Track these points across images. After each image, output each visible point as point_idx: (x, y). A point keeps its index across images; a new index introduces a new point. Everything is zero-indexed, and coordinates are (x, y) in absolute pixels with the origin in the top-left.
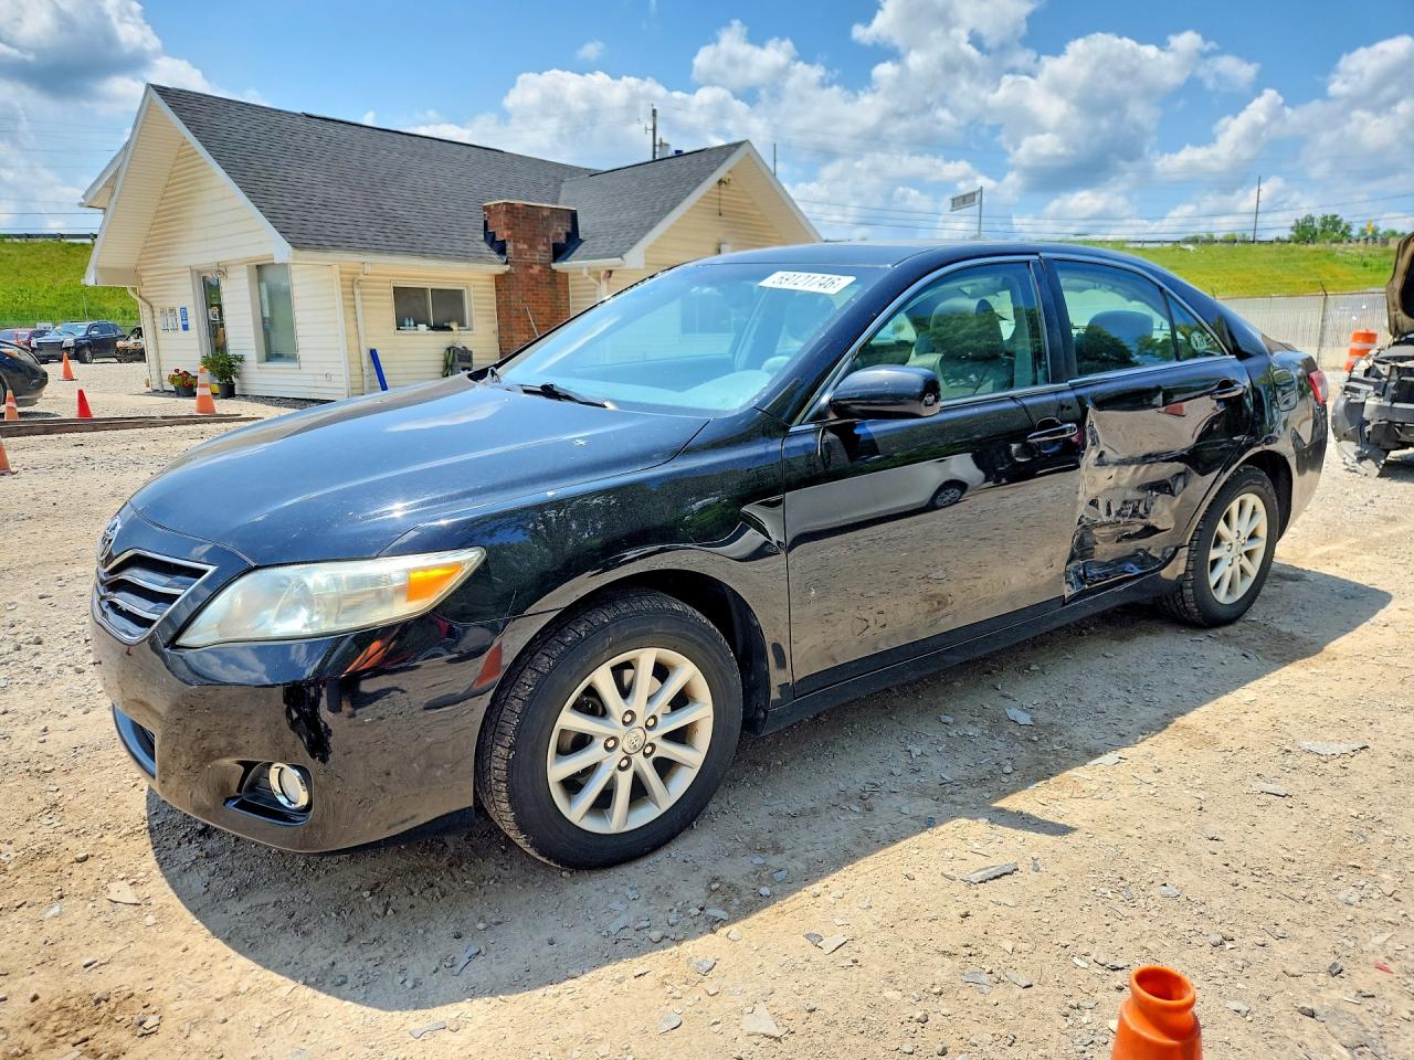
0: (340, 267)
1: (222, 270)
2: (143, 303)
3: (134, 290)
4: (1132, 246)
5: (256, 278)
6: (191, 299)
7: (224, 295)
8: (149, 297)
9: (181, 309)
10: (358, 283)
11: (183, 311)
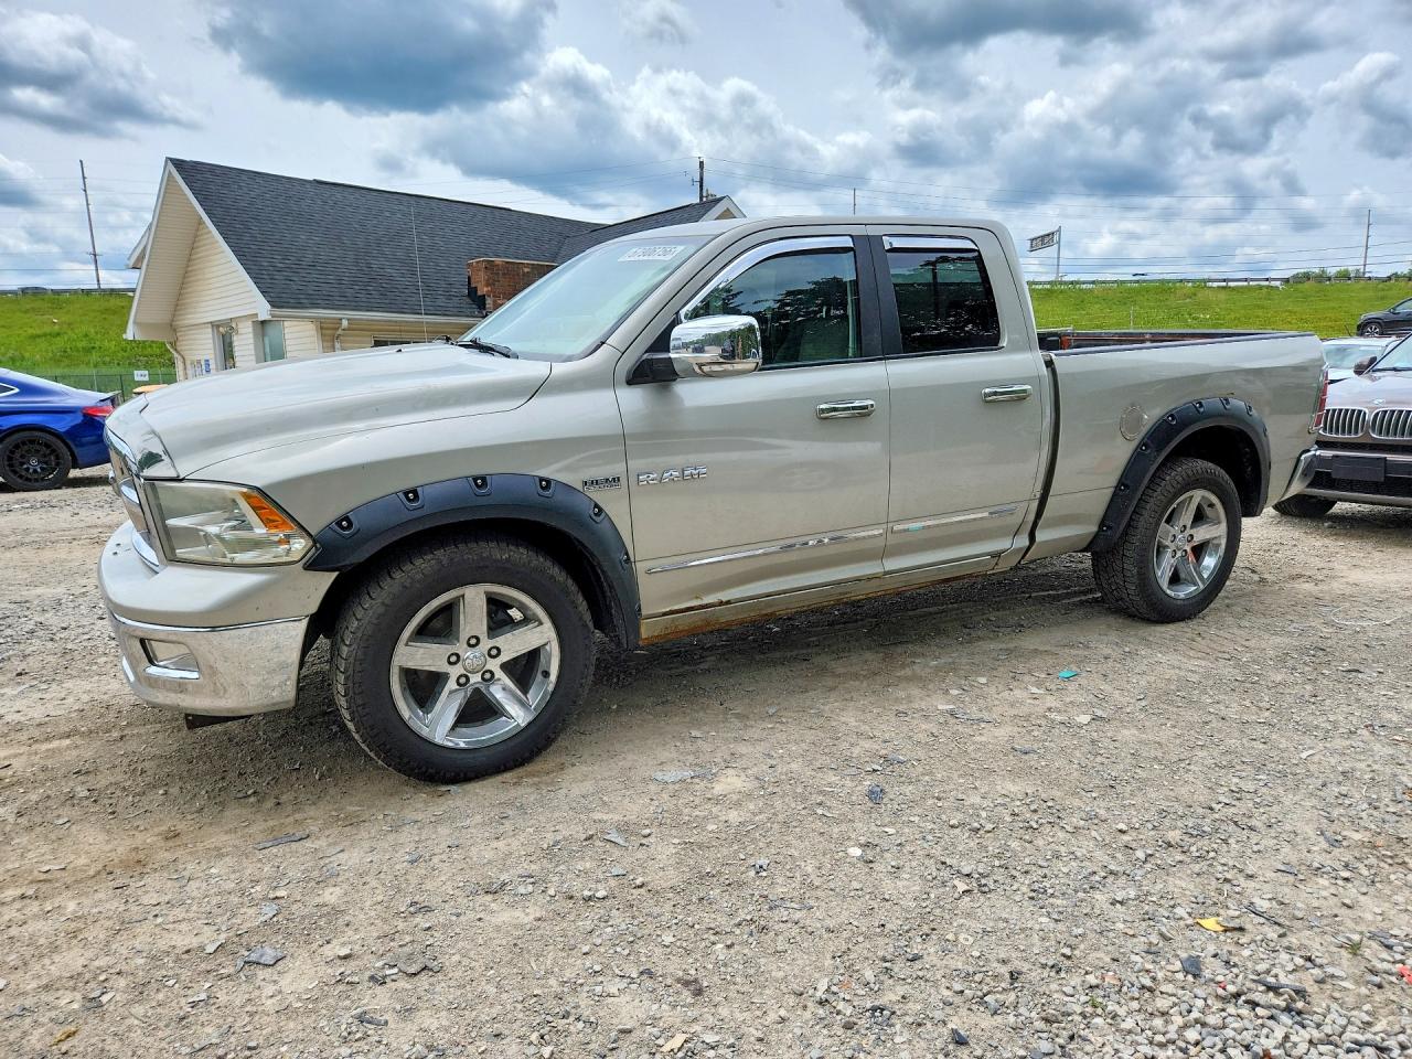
0: (321, 323)
1: (231, 326)
2: (178, 356)
3: (171, 343)
4: (1215, 284)
5: (261, 333)
6: (212, 352)
7: (236, 349)
8: (182, 350)
9: (205, 361)
10: (338, 337)
11: (207, 363)
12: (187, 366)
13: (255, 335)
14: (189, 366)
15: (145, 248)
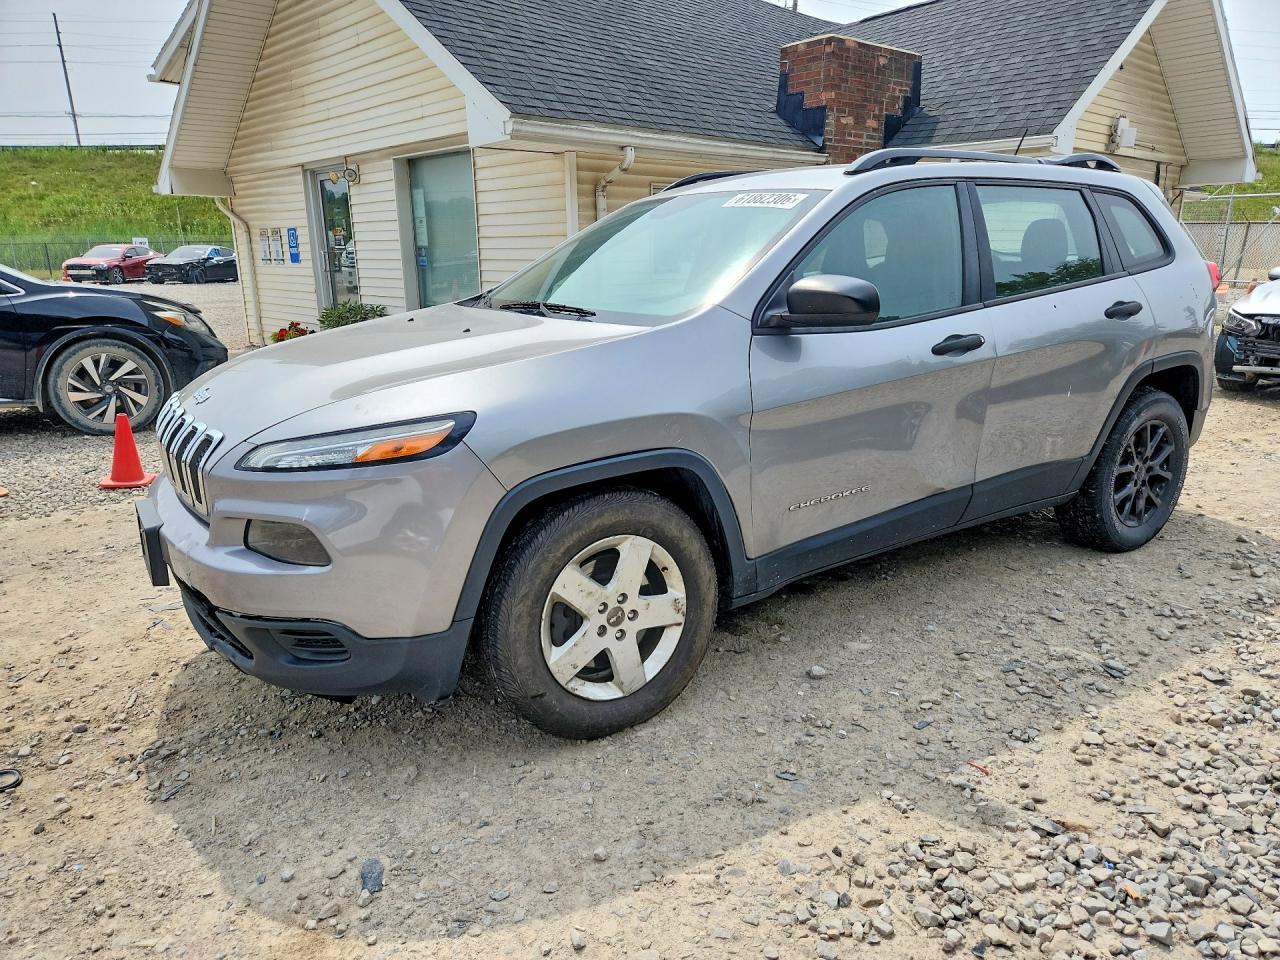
0: (577, 156)
1: (351, 168)
2: (237, 220)
3: (223, 201)
5: (407, 183)
6: (304, 214)
7: (354, 210)
8: (245, 212)
9: (289, 230)
10: (604, 187)
11: (292, 233)
12: (253, 238)
13: (399, 185)
14: (256, 238)
15: (191, 30)
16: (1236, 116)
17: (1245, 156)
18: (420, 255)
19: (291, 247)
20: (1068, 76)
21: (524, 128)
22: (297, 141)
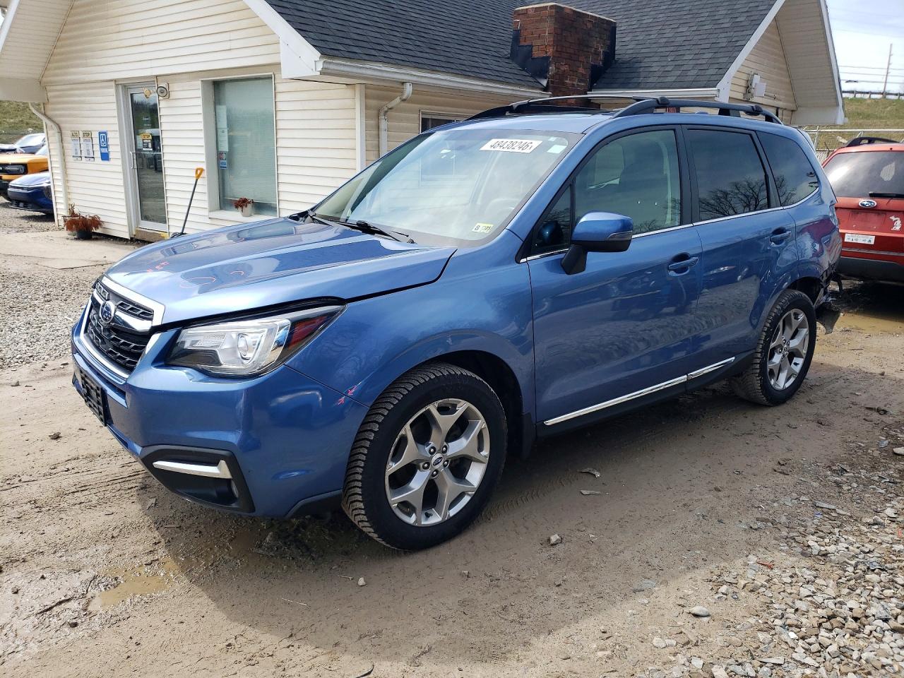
0: (366, 88)
1: (162, 86)
2: (49, 123)
3: (37, 106)
5: (212, 100)
6: (116, 120)
7: (163, 120)
8: (56, 116)
9: (100, 133)
10: (386, 112)
11: (103, 136)
12: (64, 138)
13: (205, 102)
14: (68, 138)
16: (833, 77)
17: (838, 105)
18: (221, 159)
19: (101, 147)
20: (724, 45)
21: (332, 67)
22: (111, 60)
